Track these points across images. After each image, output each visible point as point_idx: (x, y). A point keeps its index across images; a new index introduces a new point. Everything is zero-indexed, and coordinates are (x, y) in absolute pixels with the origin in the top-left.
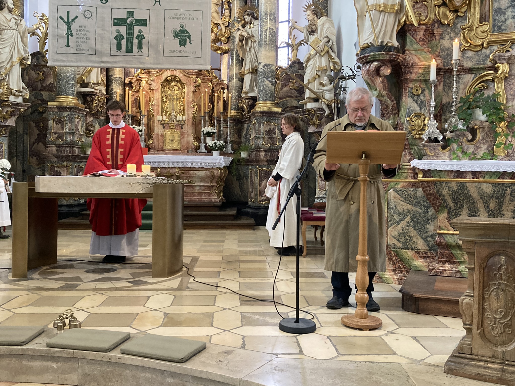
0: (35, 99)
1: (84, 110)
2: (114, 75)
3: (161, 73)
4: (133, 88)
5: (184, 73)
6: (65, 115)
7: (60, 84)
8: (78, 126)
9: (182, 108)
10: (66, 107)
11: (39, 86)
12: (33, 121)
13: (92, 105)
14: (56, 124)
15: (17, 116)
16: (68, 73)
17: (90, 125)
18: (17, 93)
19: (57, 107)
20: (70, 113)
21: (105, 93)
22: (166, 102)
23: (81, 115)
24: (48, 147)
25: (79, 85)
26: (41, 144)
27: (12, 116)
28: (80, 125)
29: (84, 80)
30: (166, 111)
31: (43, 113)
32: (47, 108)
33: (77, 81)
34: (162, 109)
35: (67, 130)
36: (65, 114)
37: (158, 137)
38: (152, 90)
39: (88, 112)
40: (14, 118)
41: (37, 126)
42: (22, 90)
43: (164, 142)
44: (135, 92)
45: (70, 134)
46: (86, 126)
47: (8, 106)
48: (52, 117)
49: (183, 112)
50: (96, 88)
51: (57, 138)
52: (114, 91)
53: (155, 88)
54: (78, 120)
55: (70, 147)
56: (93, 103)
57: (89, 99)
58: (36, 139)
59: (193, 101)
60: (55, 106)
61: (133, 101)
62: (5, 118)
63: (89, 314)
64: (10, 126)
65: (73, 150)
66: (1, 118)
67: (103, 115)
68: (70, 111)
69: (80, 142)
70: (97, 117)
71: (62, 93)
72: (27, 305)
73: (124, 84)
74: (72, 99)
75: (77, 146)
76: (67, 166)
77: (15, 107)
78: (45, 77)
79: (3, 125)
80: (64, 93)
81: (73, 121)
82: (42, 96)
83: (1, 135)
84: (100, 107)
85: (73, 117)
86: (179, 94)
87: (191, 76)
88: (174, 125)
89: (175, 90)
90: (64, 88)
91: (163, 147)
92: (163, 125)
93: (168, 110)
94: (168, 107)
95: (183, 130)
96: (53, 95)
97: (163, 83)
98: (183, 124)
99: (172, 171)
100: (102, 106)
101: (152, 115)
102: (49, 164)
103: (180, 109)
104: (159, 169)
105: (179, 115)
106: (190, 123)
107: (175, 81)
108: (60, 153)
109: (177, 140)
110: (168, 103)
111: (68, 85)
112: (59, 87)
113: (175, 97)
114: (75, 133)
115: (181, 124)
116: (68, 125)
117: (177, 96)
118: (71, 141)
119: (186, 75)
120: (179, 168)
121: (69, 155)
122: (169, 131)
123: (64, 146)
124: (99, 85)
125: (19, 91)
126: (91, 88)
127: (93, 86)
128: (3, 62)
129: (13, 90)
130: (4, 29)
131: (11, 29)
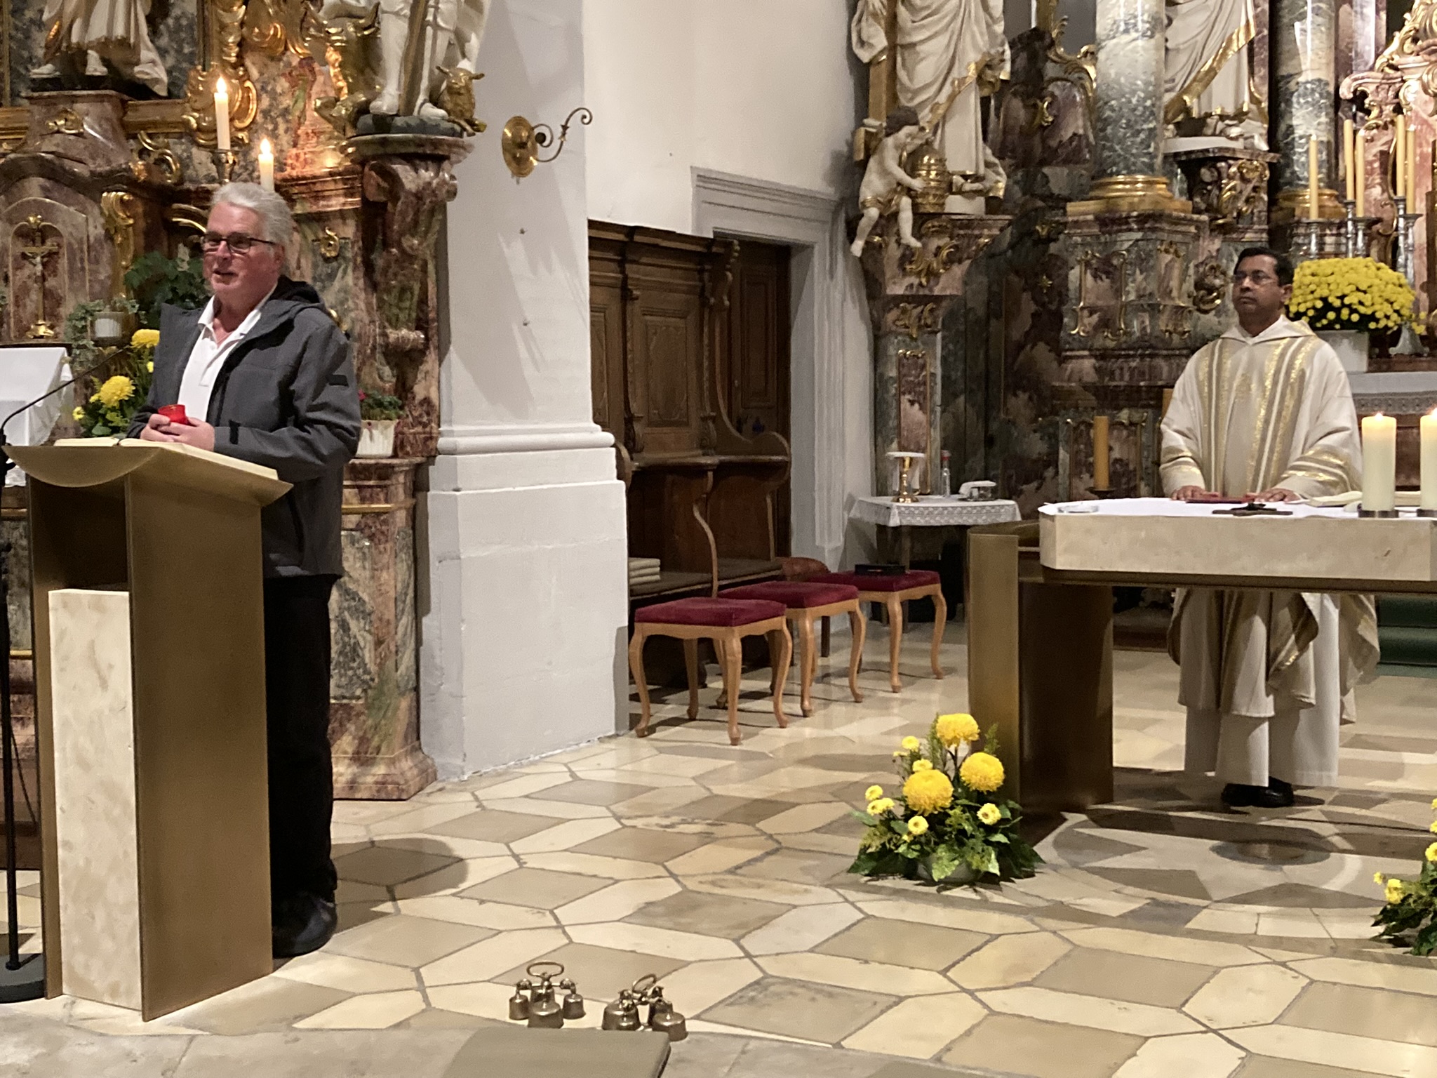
0: (1024, 194)
1: (1191, 219)
2: (1299, 74)
4: (1368, 112)
6: (1126, 245)
7: (1106, 138)
8: (1170, 279)
10: (1128, 217)
11: (1038, 150)
12: (1017, 273)
13: (1219, 197)
14: (1095, 277)
15: (968, 262)
16: (1134, 92)
17: (1212, 268)
18: (969, 186)
19: (1097, 218)
20: (1139, 235)
21: (1265, 147)
23: (1178, 238)
24: (1066, 359)
25: (1171, 127)
26: (1042, 346)
28: (1176, 273)
29: (1187, 111)
31: (1050, 239)
32: (1065, 224)
33: (1166, 113)
35: (1132, 297)
36: (1126, 240)
39: (1203, 222)
40: (958, 270)
41: (1034, 288)
42: (982, 170)
44: (1378, 127)
45: (1141, 309)
46: (1197, 272)
47: (940, 232)
48: (1079, 255)
50: (1234, 132)
51: (1095, 328)
52: (1299, 132)
54: (1169, 257)
55: (1142, 356)
56: (1220, 189)
57: (1206, 174)
58: (1027, 333)
60: (1091, 217)
61: (1371, 163)
62: (932, 274)
63: (1243, 1054)
64: (945, 296)
65: (1151, 367)
66: (918, 274)
67: (1256, 227)
68: (1139, 230)
69: (1175, 337)
70: (1234, 236)
71: (1114, 169)
72: (1028, 979)
73: (1337, 102)
74: (1149, 183)
75: (1165, 352)
76: (1131, 424)
77: (962, 232)
78: (1055, 116)
79: (925, 296)
80: (1122, 165)
81: (1152, 263)
82: (1048, 182)
83: (920, 328)
84: (1247, 201)
85: (1151, 250)
90: (1122, 149)
96: (1081, 176)
100: (1252, 194)
102: (1072, 420)
108: (1107, 379)
111: (1133, 136)
112: (1104, 147)
114: (1158, 305)
116: (1134, 281)
118: (1146, 334)
121: (1139, 387)
123: (1122, 353)
124: (1241, 121)
125: (977, 178)
126: (1214, 135)
127: (1220, 125)
128: (927, 86)
129: (955, 177)
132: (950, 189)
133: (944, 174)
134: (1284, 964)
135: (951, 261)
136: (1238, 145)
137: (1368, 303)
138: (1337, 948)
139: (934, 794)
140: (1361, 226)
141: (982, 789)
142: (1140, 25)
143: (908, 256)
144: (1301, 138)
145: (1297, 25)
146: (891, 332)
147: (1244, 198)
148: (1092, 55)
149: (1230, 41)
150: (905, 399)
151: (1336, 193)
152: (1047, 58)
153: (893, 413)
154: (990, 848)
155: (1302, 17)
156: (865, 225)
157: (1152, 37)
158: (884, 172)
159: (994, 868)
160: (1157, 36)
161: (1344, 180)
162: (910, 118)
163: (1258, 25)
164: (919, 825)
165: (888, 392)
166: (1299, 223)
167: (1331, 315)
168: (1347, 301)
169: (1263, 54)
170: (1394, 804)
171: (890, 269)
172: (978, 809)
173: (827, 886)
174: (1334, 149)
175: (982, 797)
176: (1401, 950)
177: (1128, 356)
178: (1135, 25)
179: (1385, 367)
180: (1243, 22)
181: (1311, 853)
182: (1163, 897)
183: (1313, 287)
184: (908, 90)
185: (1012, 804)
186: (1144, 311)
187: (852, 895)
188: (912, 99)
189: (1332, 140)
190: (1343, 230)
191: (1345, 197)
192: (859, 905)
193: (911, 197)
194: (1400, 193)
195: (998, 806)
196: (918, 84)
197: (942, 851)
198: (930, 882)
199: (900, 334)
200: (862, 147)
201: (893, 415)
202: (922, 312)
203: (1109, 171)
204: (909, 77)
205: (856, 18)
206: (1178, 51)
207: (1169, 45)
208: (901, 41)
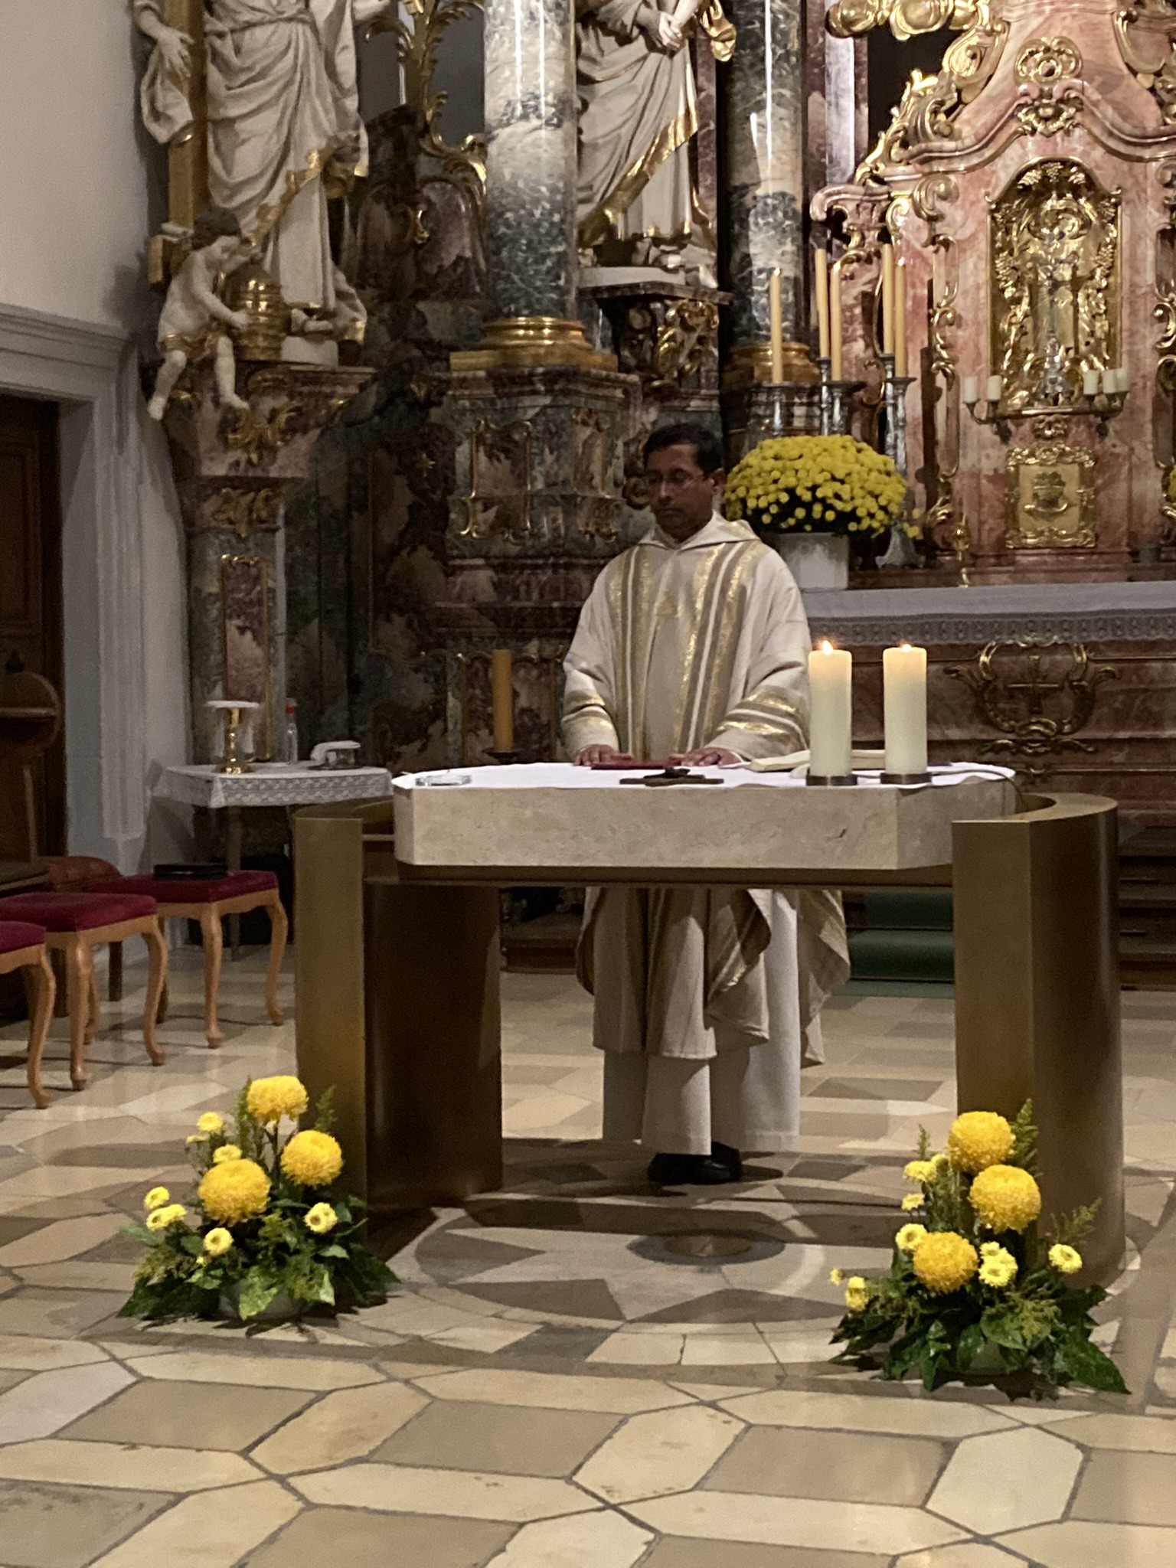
0: (394, 337)
1: (616, 380)
2: (757, 184)
3: (988, 153)
4: (847, 239)
5: (1112, 144)
6: (531, 413)
7: (500, 264)
8: (590, 461)
9: (1101, 326)
10: (531, 375)
11: (411, 277)
12: (387, 447)
13: (654, 349)
14: (490, 456)
15: (314, 434)
16: (536, 202)
18: (313, 325)
19: (490, 375)
20: (547, 400)
21: (713, 284)
22: (1017, 301)
23: (599, 405)
24: (455, 570)
25: (590, 252)
26: (423, 553)
27: (294, 431)
28: (598, 452)
29: (611, 230)
30: (1016, 347)
31: (430, 403)
32: (448, 383)
33: (581, 233)
34: (997, 338)
35: (540, 486)
36: (531, 407)
37: (979, 484)
38: (946, 244)
39: (633, 384)
40: (303, 443)
41: (410, 471)
42: (332, 302)
43: (1010, 514)
44: (858, 259)
45: (551, 501)
46: (626, 452)
47: (277, 387)
48: (469, 424)
49: (1109, 347)
50: (673, 261)
51: (492, 528)
52: (758, 263)
53: (959, 237)
54: (586, 432)
55: (555, 567)
56: (655, 339)
57: (636, 319)
58: (403, 533)
59: (1160, 280)
60: (482, 374)
61: (851, 308)
62: (264, 447)
63: (651, 1536)
64: (286, 481)
65: (567, 582)
66: (246, 447)
67: (703, 392)
68: (549, 392)
69: (598, 539)
70: (676, 403)
71: (513, 307)
72: (363, 1452)
73: (806, 224)
74: (560, 330)
75: (585, 562)
76: (544, 660)
77: (305, 389)
78: (432, 232)
79: (256, 479)
80: (522, 302)
81: (565, 438)
82: (425, 322)
83: (250, 523)
84: (691, 356)
85: (563, 421)
86: (1087, 254)
87: (1147, 154)
88: (1058, 421)
89: (1062, 235)
90: (522, 280)
91: (1001, 542)
92: (1002, 421)
93: (1028, 343)
94: (1029, 327)
95: (1108, 441)
96: (470, 315)
97: (999, 202)
98: (1107, 414)
99: (1053, 664)
100: (698, 347)
101: (945, 374)
102: (464, 654)
103: (1092, 333)
104: (983, 658)
105: (1084, 366)
106: (1146, 403)
107: (1063, 186)
108: (509, 598)
109: (1075, 499)
110: (1025, 306)
111: (536, 262)
112: (498, 276)
113: (1066, 273)
114: (575, 496)
115: (1097, 413)
116: (542, 462)
117: (1075, 268)
118: (559, 536)
119: (1122, 148)
120: (1090, 647)
121: (551, 609)
122: (1032, 454)
123: (529, 562)
124: (683, 246)
125: (324, 314)
126: (645, 264)
127: (654, 252)
128: (251, 180)
129: (294, 311)
130: (250, 25)
131: (279, 19)
132: (288, 327)
133: (275, 305)
134: (713, 1405)
135: (292, 429)
136: (678, 279)
137: (846, 496)
138: (783, 1378)
139: (242, 1193)
140: (837, 393)
141: (312, 1182)
142: (543, 110)
143: (230, 421)
144: (760, 272)
145: (754, 117)
146: (209, 529)
147: (686, 352)
148: (480, 149)
149: (664, 136)
150: (232, 625)
151: (807, 348)
152: (419, 150)
153: (216, 645)
154: (322, 1266)
155: (760, 107)
156: (166, 375)
157: (558, 126)
158: (193, 301)
159: (327, 1295)
160: (567, 125)
161: (817, 330)
162: (227, 225)
163: (700, 117)
164: (220, 1240)
165: (207, 614)
166: (759, 386)
167: (800, 513)
168: (819, 494)
169: (709, 156)
170: (871, 1172)
171: (206, 439)
172: (306, 1211)
173: (85, 1339)
174: (803, 287)
175: (311, 1195)
176: (866, 1375)
177: (537, 567)
178: (536, 108)
179: (870, 581)
180: (682, 112)
181: (758, 1246)
182: (556, 1319)
183: (776, 474)
184: (225, 185)
185: (354, 1201)
186: (557, 504)
187: (122, 1350)
188: (230, 197)
189: (801, 277)
190: (816, 398)
191: (818, 353)
192: (129, 1362)
193: (230, 336)
194: (888, 350)
195: (333, 1206)
196: (238, 176)
197: (254, 1277)
198: (236, 1322)
199: (223, 532)
200: (159, 262)
201: (216, 648)
202: (253, 501)
203: (505, 310)
204: (225, 167)
205: (146, 79)
206: (595, 147)
207: (583, 138)
208: (211, 113)
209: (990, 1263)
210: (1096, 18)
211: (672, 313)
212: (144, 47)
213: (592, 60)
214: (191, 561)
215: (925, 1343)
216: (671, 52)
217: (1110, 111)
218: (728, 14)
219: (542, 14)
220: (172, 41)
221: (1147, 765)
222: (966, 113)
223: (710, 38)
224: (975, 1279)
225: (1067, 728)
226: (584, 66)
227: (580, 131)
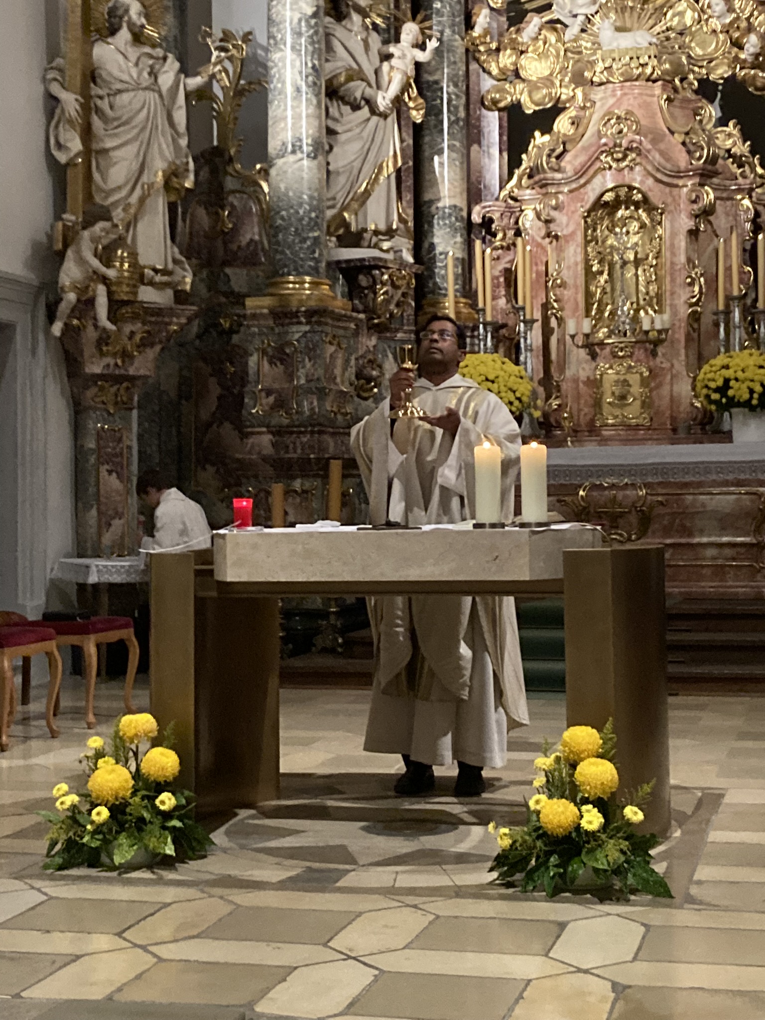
0: (209, 290)
1: (351, 317)
2: (439, 200)
3: (582, 181)
4: (494, 235)
5: (659, 176)
6: (297, 336)
7: (278, 243)
8: (334, 367)
9: (653, 288)
10: (298, 312)
11: (221, 252)
12: (205, 360)
13: (375, 299)
14: (271, 363)
15: (158, 348)
16: (301, 205)
17: (370, 361)
18: (158, 278)
19: (271, 312)
20: (307, 328)
21: (411, 260)
22: (601, 273)
23: (341, 332)
24: (247, 435)
25: (334, 239)
26: (227, 425)
27: (145, 346)
28: (339, 362)
29: (347, 225)
30: (600, 301)
31: (232, 331)
32: (244, 316)
33: (329, 227)
34: (589, 295)
35: (303, 381)
36: (297, 332)
37: (578, 385)
38: (557, 237)
39: (361, 320)
40: (152, 353)
41: (219, 373)
42: (170, 266)
43: (597, 404)
44: (502, 247)
45: (310, 391)
46: (357, 365)
47: (135, 317)
48: (257, 343)
49: (658, 301)
50: (386, 245)
51: (272, 408)
52: (439, 249)
53: (565, 232)
54: (332, 349)
55: (312, 432)
56: (375, 293)
57: (363, 280)
58: (214, 414)
59: (689, 260)
60: (265, 311)
61: (497, 278)
62: (126, 355)
63: (377, 972)
64: (140, 377)
65: (319, 441)
66: (114, 355)
67: (405, 328)
68: (308, 323)
69: (339, 417)
70: (388, 335)
71: (286, 270)
72: (195, 933)
73: (469, 225)
74: (315, 285)
75: (331, 430)
76: (304, 492)
77: (153, 319)
78: (235, 225)
79: (121, 376)
81: (318, 352)
82: (229, 280)
83: (116, 403)
84: (398, 305)
85: (318, 342)
86: (643, 245)
87: (680, 182)
88: (626, 347)
89: (628, 233)
90: (292, 253)
91: (593, 421)
92: (592, 347)
93: (607, 299)
94: (608, 289)
95: (658, 360)
96: (258, 276)
97: (589, 212)
98: (657, 343)
99: (625, 497)
100: (402, 299)
101: (556, 318)
102: (253, 489)
103: (647, 293)
104: (581, 493)
105: (642, 313)
106: (681, 336)
107: (628, 202)
108: (282, 452)
109: (637, 395)
110: (605, 276)
111: (301, 242)
112: (277, 251)
113: (631, 256)
114: (325, 388)
115: (650, 342)
116: (303, 367)
117: (636, 253)
118: (315, 413)
119: (665, 179)
120: (646, 485)
121: (310, 459)
122: (611, 367)
123: (295, 429)
124: (392, 237)
125: (165, 272)
126: (369, 247)
127: (374, 239)
128: (119, 188)
129: (146, 270)
130: (120, 91)
131: (138, 87)
132: (142, 280)
133: (134, 264)
134: (415, 906)
135: (144, 344)
136: (390, 256)
138: (459, 892)
139: (116, 785)
140: (489, 328)
141: (161, 780)
142: (305, 148)
143: (104, 339)
144: (441, 254)
145: (436, 158)
146: (90, 408)
147: (395, 302)
148: (265, 173)
149: (380, 168)
150: (104, 469)
151: (470, 302)
152: (226, 173)
153: (92, 481)
154: (167, 832)
155: (440, 152)
156: (63, 308)
157: (315, 158)
158: (81, 261)
159: (170, 850)
160: (320, 158)
161: (476, 292)
162: (104, 215)
163: (403, 157)
164: (102, 814)
165: (87, 461)
169: (409, 182)
171: (89, 350)
172: (157, 797)
173: (16, 878)
174: (467, 264)
175: (160, 787)
176: (511, 891)
177: (301, 432)
178: (301, 147)
180: (391, 153)
181: (443, 827)
182: (316, 865)
184: (103, 191)
185: (187, 793)
186: (313, 393)
187: (38, 884)
188: (106, 198)
189: (466, 257)
190: (476, 333)
191: (477, 305)
192: (43, 890)
193: (105, 284)
194: (520, 303)
195: (174, 794)
196: (111, 184)
197: (123, 839)
198: (113, 868)
199: (99, 409)
200: (60, 238)
201: (93, 484)
202: (118, 390)
203: (281, 272)
204: (103, 179)
205: (53, 124)
206: (338, 173)
207: (331, 168)
208: (95, 146)
209: (586, 817)
210: (649, 99)
211: (386, 277)
212: (52, 102)
213: (335, 120)
214: (77, 429)
215: (548, 868)
216: (384, 116)
217: (657, 156)
218: (420, 93)
219: (304, 88)
220: (70, 101)
221: (683, 560)
222: (568, 157)
223: (409, 108)
224: (578, 828)
225: (633, 537)
226: (331, 124)
227: (328, 164)
